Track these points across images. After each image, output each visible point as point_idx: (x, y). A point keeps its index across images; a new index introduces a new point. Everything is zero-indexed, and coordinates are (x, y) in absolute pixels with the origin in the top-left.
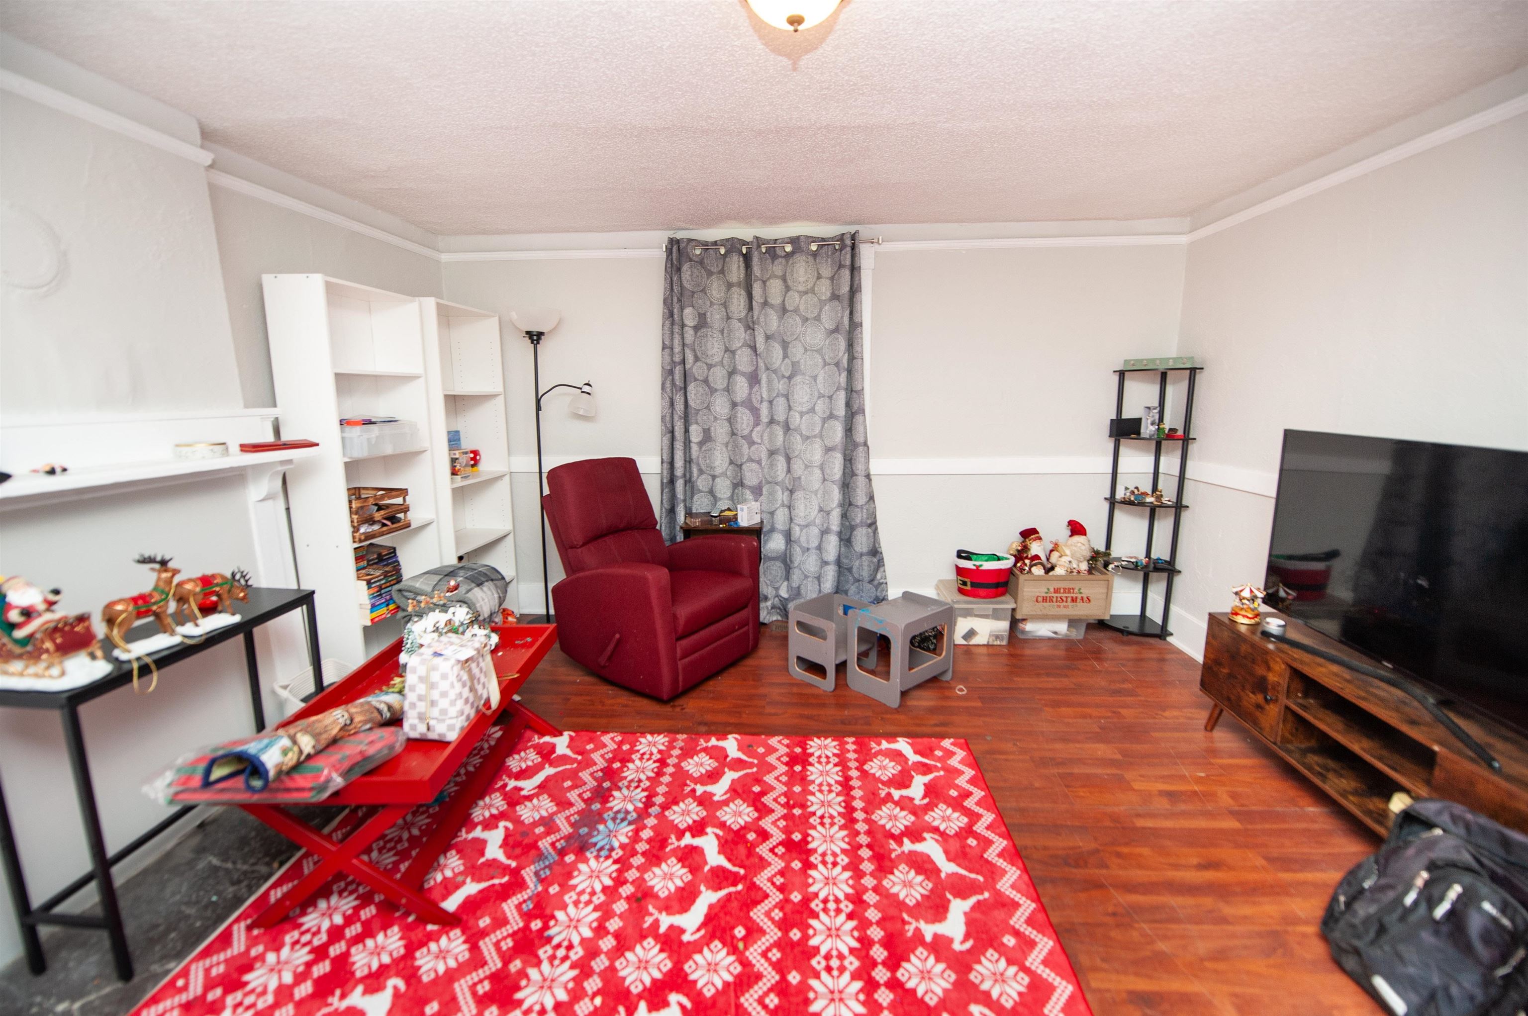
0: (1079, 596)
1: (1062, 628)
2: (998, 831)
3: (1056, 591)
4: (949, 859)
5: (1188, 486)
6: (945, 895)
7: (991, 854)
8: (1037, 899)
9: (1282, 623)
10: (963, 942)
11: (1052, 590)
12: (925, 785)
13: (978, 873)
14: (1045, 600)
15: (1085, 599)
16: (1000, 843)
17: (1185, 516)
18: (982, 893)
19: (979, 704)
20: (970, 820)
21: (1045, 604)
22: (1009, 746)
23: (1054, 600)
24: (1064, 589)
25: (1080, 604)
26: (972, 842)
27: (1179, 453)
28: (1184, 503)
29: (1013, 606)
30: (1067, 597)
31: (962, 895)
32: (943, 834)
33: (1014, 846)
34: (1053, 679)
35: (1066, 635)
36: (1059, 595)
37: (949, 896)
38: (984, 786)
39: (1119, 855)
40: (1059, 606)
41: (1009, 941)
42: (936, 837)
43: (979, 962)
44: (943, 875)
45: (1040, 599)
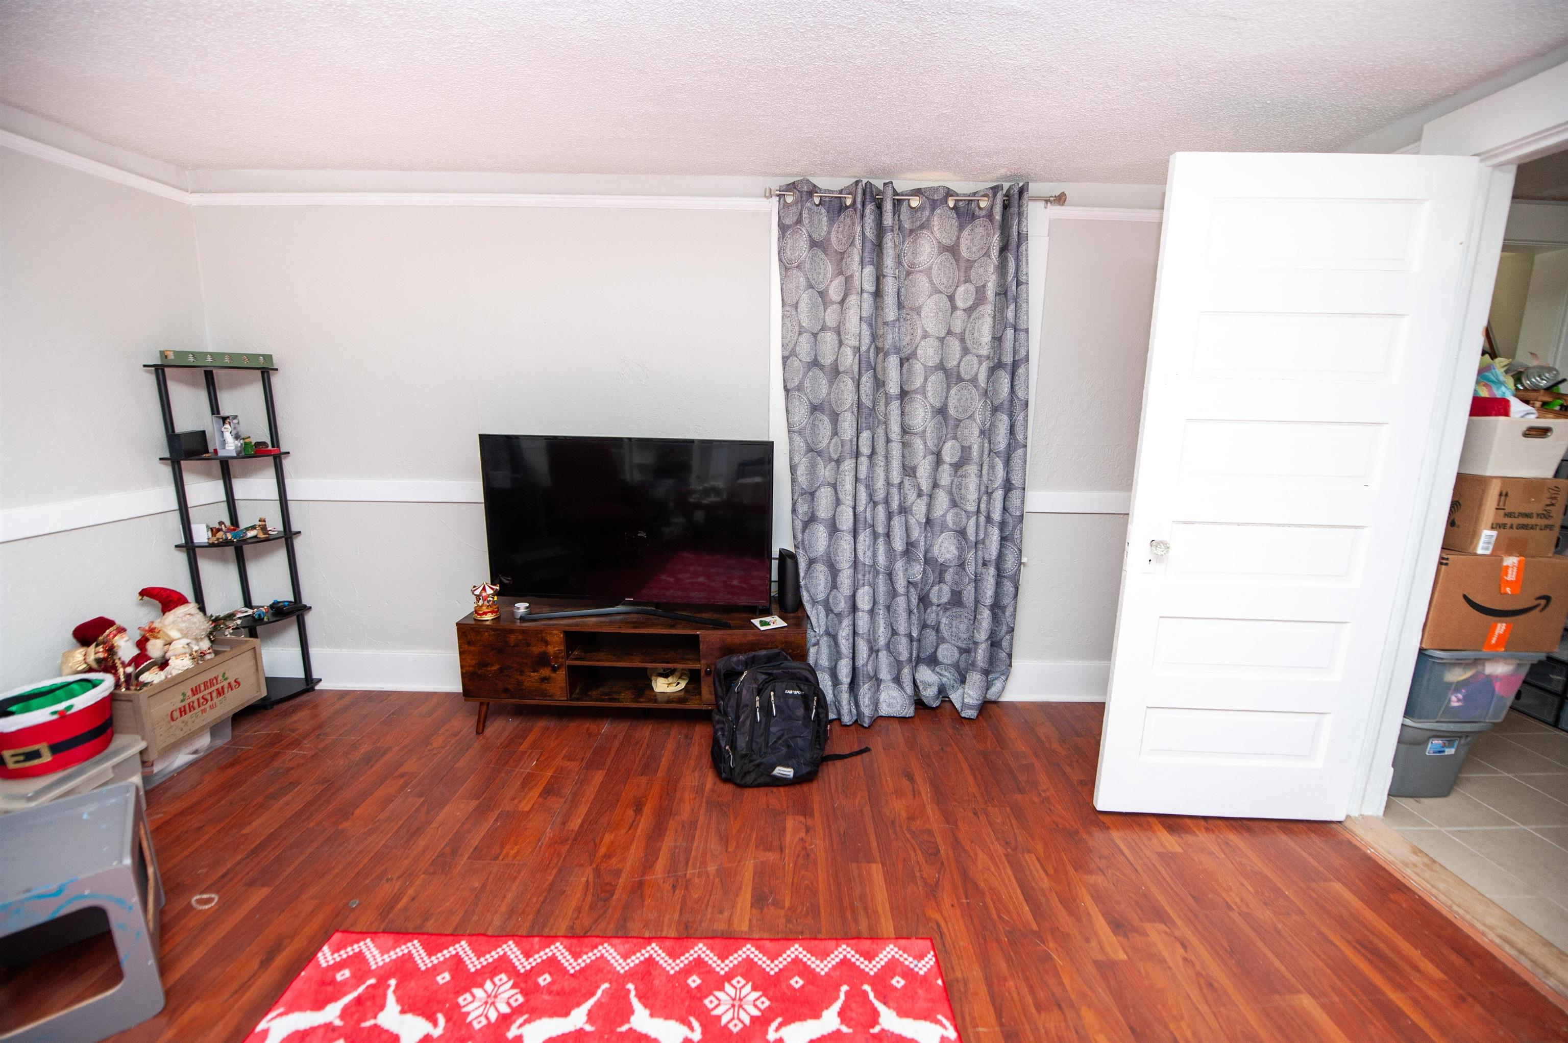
0: (225, 684)
1: (204, 741)
2: (537, 947)
3: (195, 691)
4: (566, 1014)
5: (292, 508)
6: (621, 1033)
7: (572, 965)
8: (649, 940)
9: (527, 605)
10: (692, 1029)
11: (189, 693)
12: (403, 1012)
13: (598, 987)
14: (182, 712)
15: (233, 684)
16: (558, 950)
17: (298, 543)
18: (629, 991)
19: (264, 892)
20: (505, 971)
21: (185, 717)
22: (387, 889)
23: (196, 704)
24: (205, 684)
25: (229, 694)
26: (544, 980)
27: (272, 472)
28: (294, 528)
29: (142, 745)
30: (211, 693)
31: (627, 1013)
32: (517, 1011)
33: (566, 937)
34: (287, 798)
35: (209, 747)
36: (200, 695)
37: (624, 1028)
38: (450, 938)
39: (608, 856)
40: (204, 711)
41: (694, 981)
42: (520, 1020)
43: (719, 1018)
44: (589, 1028)
45: (176, 714)
